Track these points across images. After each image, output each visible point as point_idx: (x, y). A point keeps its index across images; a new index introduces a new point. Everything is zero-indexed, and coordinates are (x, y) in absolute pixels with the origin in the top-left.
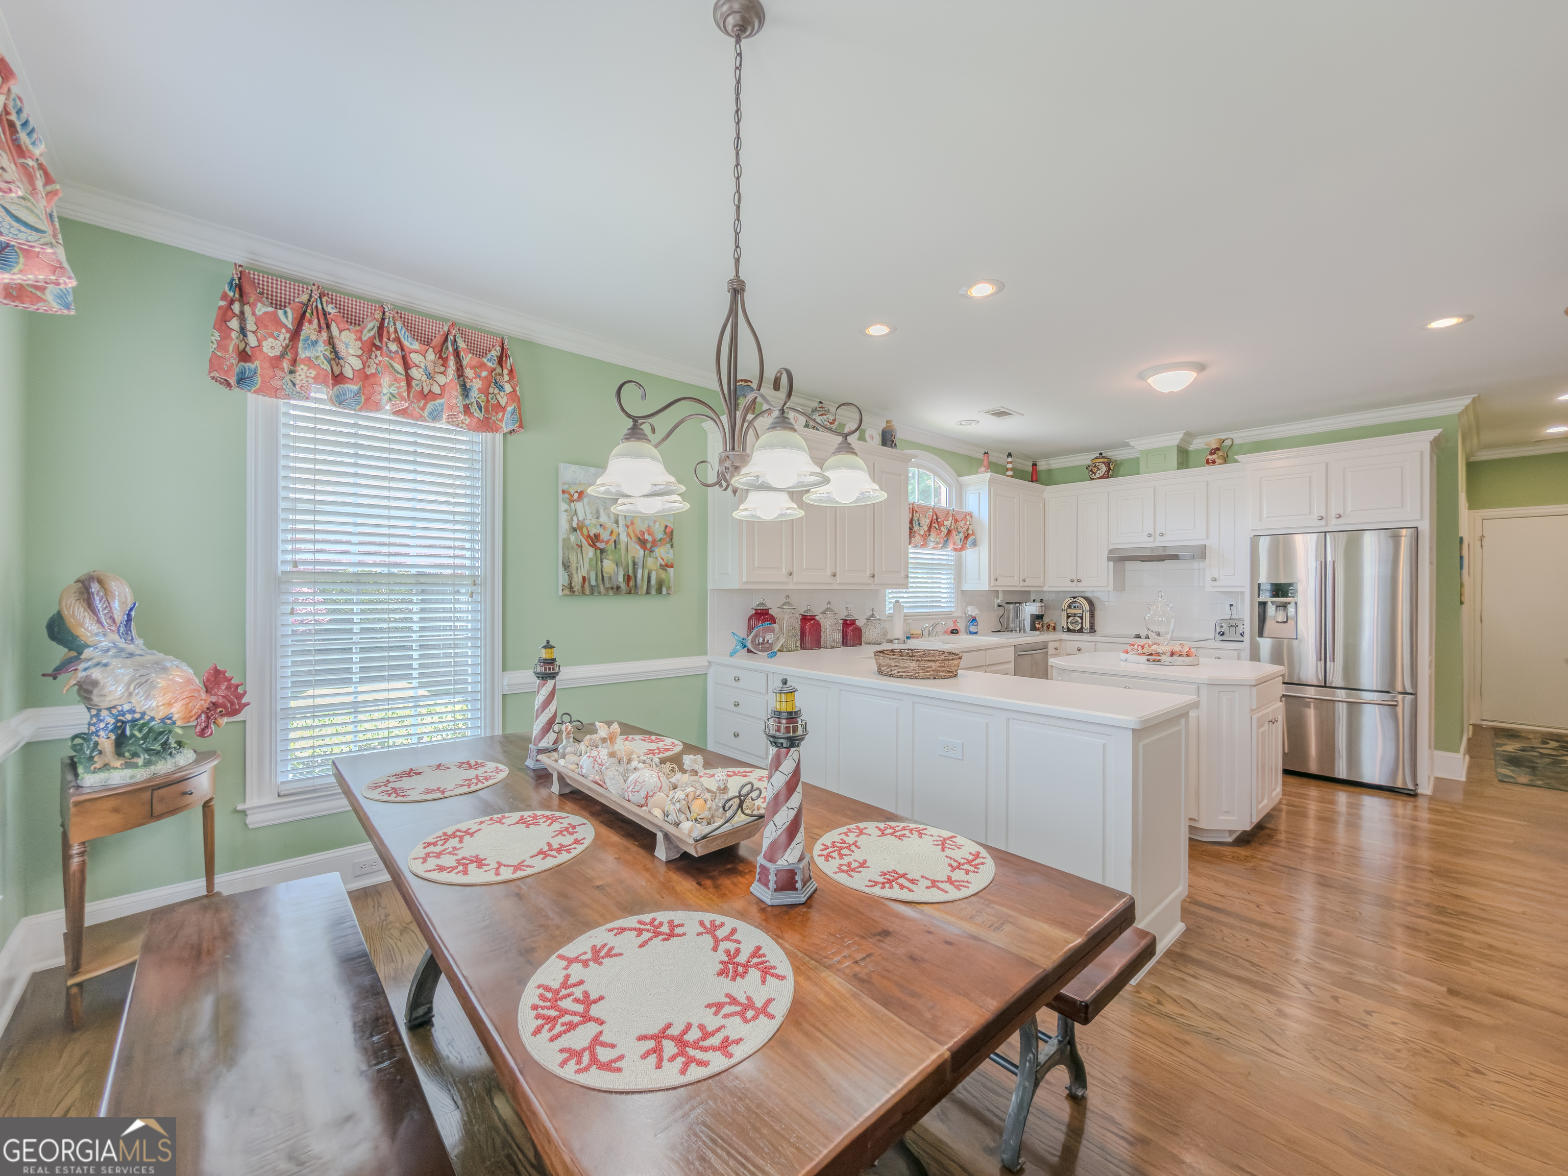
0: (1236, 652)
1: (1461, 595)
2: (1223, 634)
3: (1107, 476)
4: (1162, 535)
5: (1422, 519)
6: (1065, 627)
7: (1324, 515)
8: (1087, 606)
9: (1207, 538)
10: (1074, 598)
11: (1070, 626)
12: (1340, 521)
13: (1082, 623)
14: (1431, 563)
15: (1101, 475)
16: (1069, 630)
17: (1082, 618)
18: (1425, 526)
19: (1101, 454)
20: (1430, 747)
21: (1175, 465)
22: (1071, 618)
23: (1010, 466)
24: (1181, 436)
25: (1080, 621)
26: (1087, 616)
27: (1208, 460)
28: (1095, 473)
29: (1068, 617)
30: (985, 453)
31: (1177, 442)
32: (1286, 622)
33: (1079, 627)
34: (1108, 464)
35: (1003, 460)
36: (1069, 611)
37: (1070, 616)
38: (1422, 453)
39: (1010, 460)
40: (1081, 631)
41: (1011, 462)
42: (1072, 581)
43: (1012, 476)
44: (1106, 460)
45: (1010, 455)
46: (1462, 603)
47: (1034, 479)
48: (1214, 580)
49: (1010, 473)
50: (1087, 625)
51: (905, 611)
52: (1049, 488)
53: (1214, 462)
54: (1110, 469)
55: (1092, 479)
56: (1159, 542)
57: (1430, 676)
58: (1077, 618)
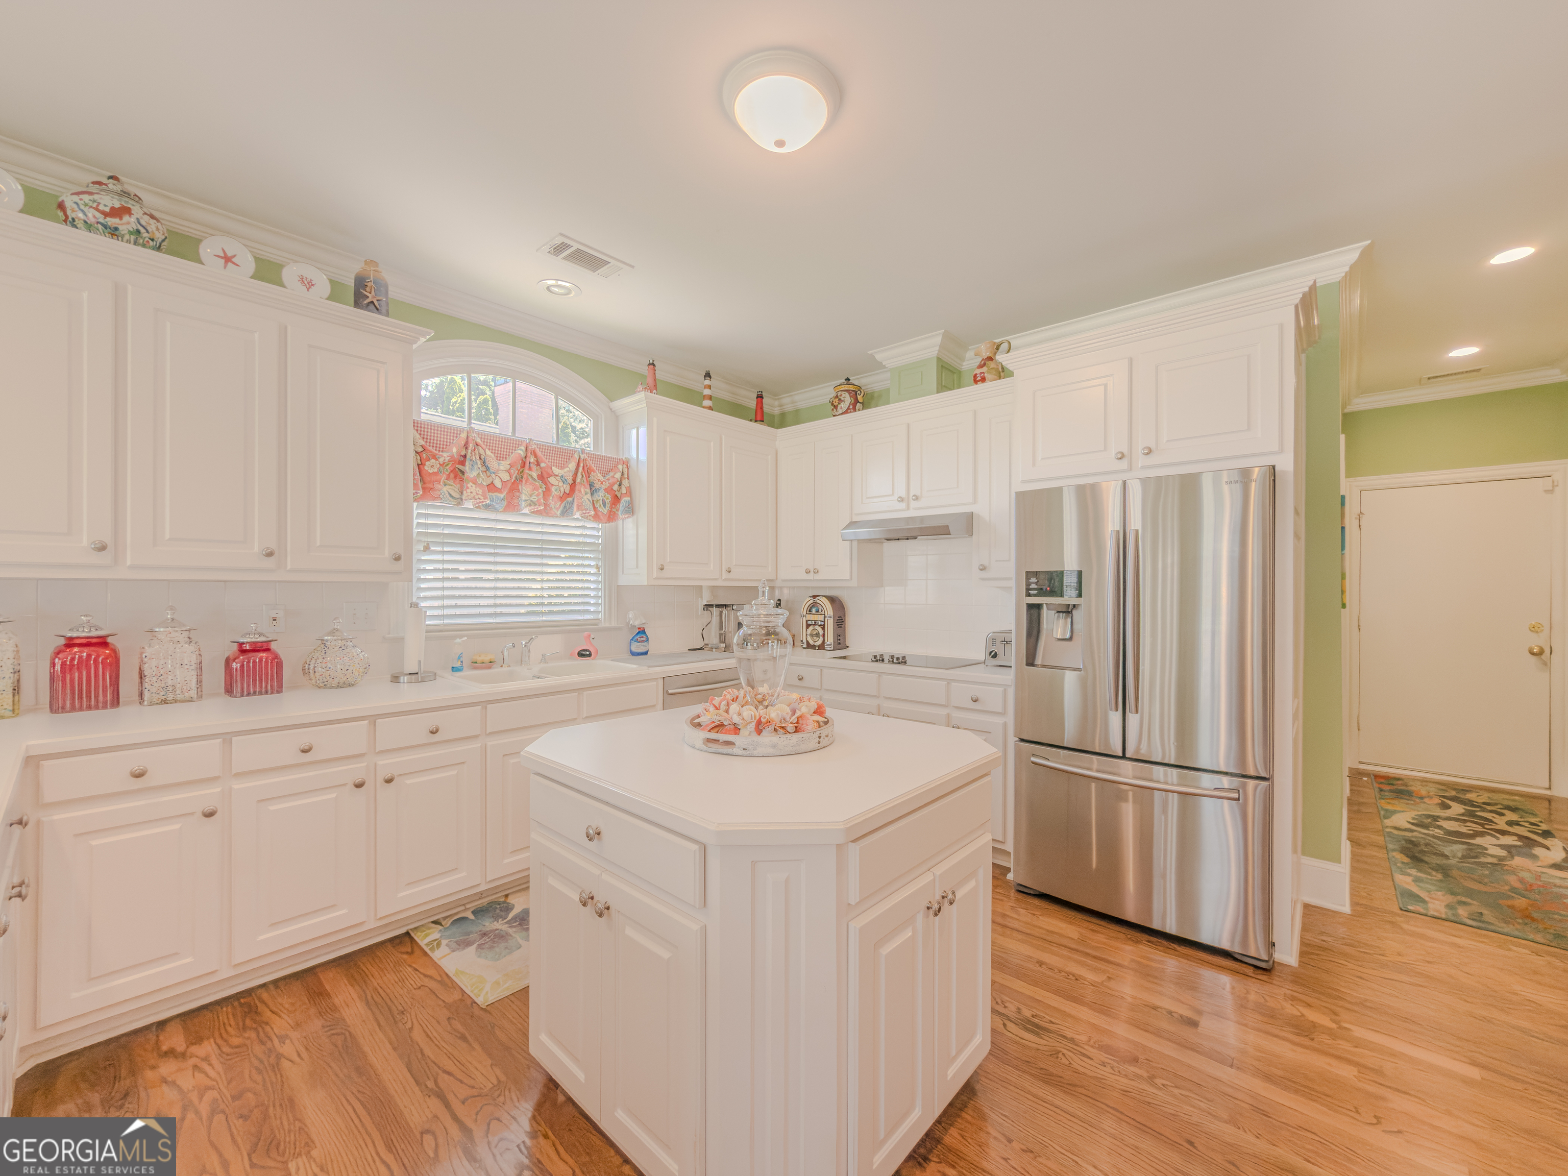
0: (1001, 689)
1: (1343, 592)
2: (995, 656)
3: (853, 407)
4: (916, 498)
5: (1281, 450)
6: (805, 641)
7: (1126, 452)
8: (829, 609)
9: (975, 501)
10: (814, 597)
11: (809, 639)
12: (1150, 460)
13: (824, 635)
14: (1297, 536)
15: (844, 409)
16: (809, 646)
17: (823, 628)
18: (1286, 463)
19: (848, 379)
20: (1295, 851)
21: (934, 386)
22: (811, 628)
23: (707, 392)
24: (938, 340)
25: (821, 632)
26: (830, 624)
27: (975, 376)
28: (836, 407)
29: (808, 626)
30: (650, 364)
31: (934, 352)
32: (1071, 639)
33: (819, 642)
34: (854, 394)
35: (697, 382)
36: (810, 617)
37: (810, 625)
38: (1281, 326)
39: (707, 382)
40: (822, 647)
41: (709, 387)
42: (808, 572)
43: (710, 408)
44: (851, 388)
45: (708, 375)
46: (1344, 606)
47: (759, 418)
48: (983, 568)
49: (707, 403)
50: (830, 639)
51: (428, 622)
52: (781, 431)
53: (983, 380)
54: (857, 401)
55: (834, 416)
56: (915, 511)
57: (1295, 741)
58: (817, 627)
